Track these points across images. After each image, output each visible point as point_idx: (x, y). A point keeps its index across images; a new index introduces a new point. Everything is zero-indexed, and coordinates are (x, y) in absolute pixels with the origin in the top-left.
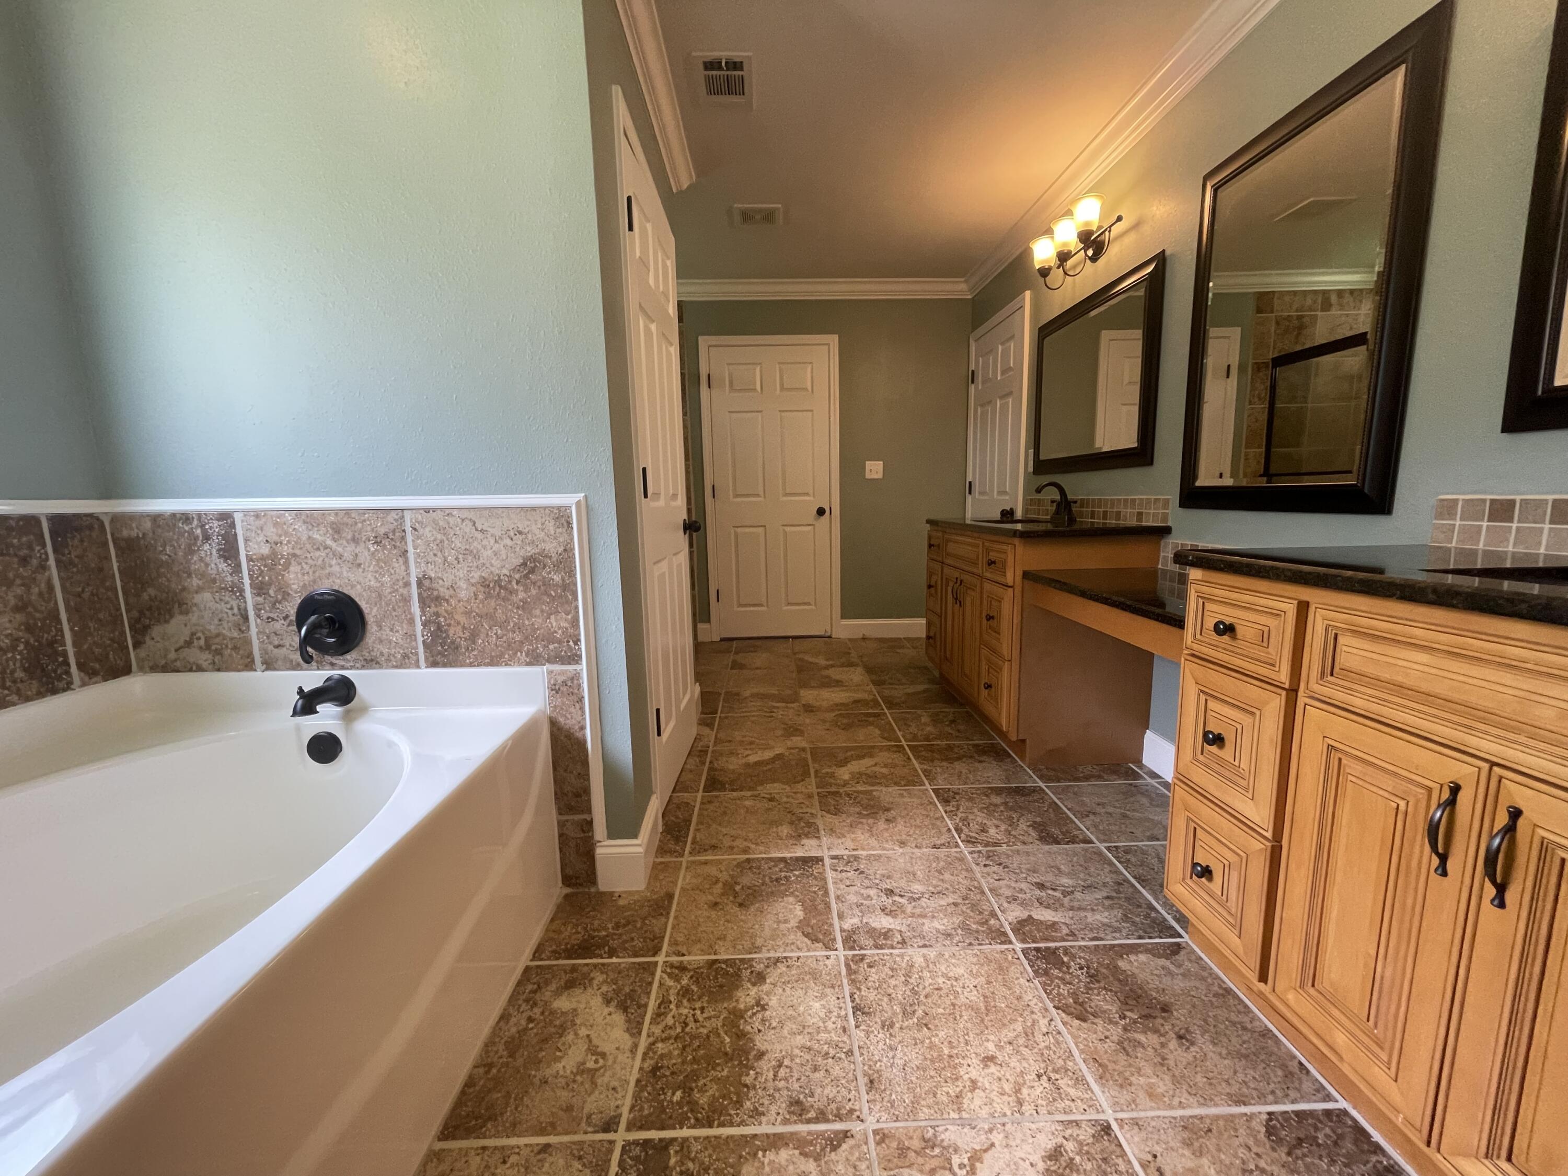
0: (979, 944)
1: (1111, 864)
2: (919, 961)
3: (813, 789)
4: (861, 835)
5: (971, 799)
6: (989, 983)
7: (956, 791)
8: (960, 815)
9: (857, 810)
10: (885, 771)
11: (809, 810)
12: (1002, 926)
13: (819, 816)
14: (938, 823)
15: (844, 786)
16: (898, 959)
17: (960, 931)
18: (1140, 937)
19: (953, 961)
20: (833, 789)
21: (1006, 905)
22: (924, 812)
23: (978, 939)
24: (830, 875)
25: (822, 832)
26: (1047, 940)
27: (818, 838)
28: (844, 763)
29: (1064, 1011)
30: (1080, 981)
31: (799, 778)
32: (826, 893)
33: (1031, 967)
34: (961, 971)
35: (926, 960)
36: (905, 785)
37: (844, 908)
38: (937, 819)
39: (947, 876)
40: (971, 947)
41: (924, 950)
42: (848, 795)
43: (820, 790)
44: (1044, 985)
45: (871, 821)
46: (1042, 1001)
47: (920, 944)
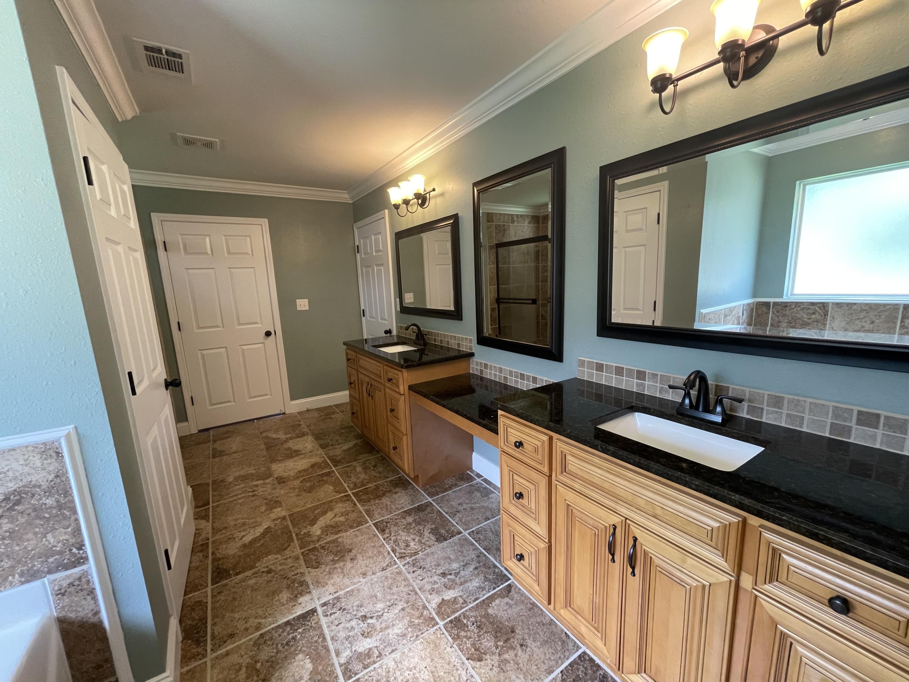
0: (422, 634)
1: (473, 544)
2: (392, 665)
3: (298, 551)
4: (337, 579)
5: (396, 524)
6: (432, 660)
7: (387, 520)
8: (393, 538)
9: (331, 558)
10: (342, 519)
11: (299, 571)
12: (430, 613)
13: (307, 574)
14: (381, 549)
15: (318, 541)
16: (380, 670)
17: (410, 629)
18: (494, 589)
19: (411, 654)
20: (311, 547)
21: (429, 597)
22: (373, 544)
23: (420, 630)
24: (324, 621)
25: (311, 586)
26: (454, 612)
27: (310, 592)
28: (313, 522)
29: (471, 659)
30: (475, 633)
31: (286, 545)
32: (324, 639)
33: (450, 636)
34: (416, 660)
35: (396, 662)
36: (357, 527)
37: (338, 645)
38: (380, 547)
39: (395, 590)
40: (418, 638)
41: (393, 655)
42: (323, 548)
43: (302, 550)
44: (459, 646)
45: (341, 564)
46: (461, 659)
47: (390, 651)
